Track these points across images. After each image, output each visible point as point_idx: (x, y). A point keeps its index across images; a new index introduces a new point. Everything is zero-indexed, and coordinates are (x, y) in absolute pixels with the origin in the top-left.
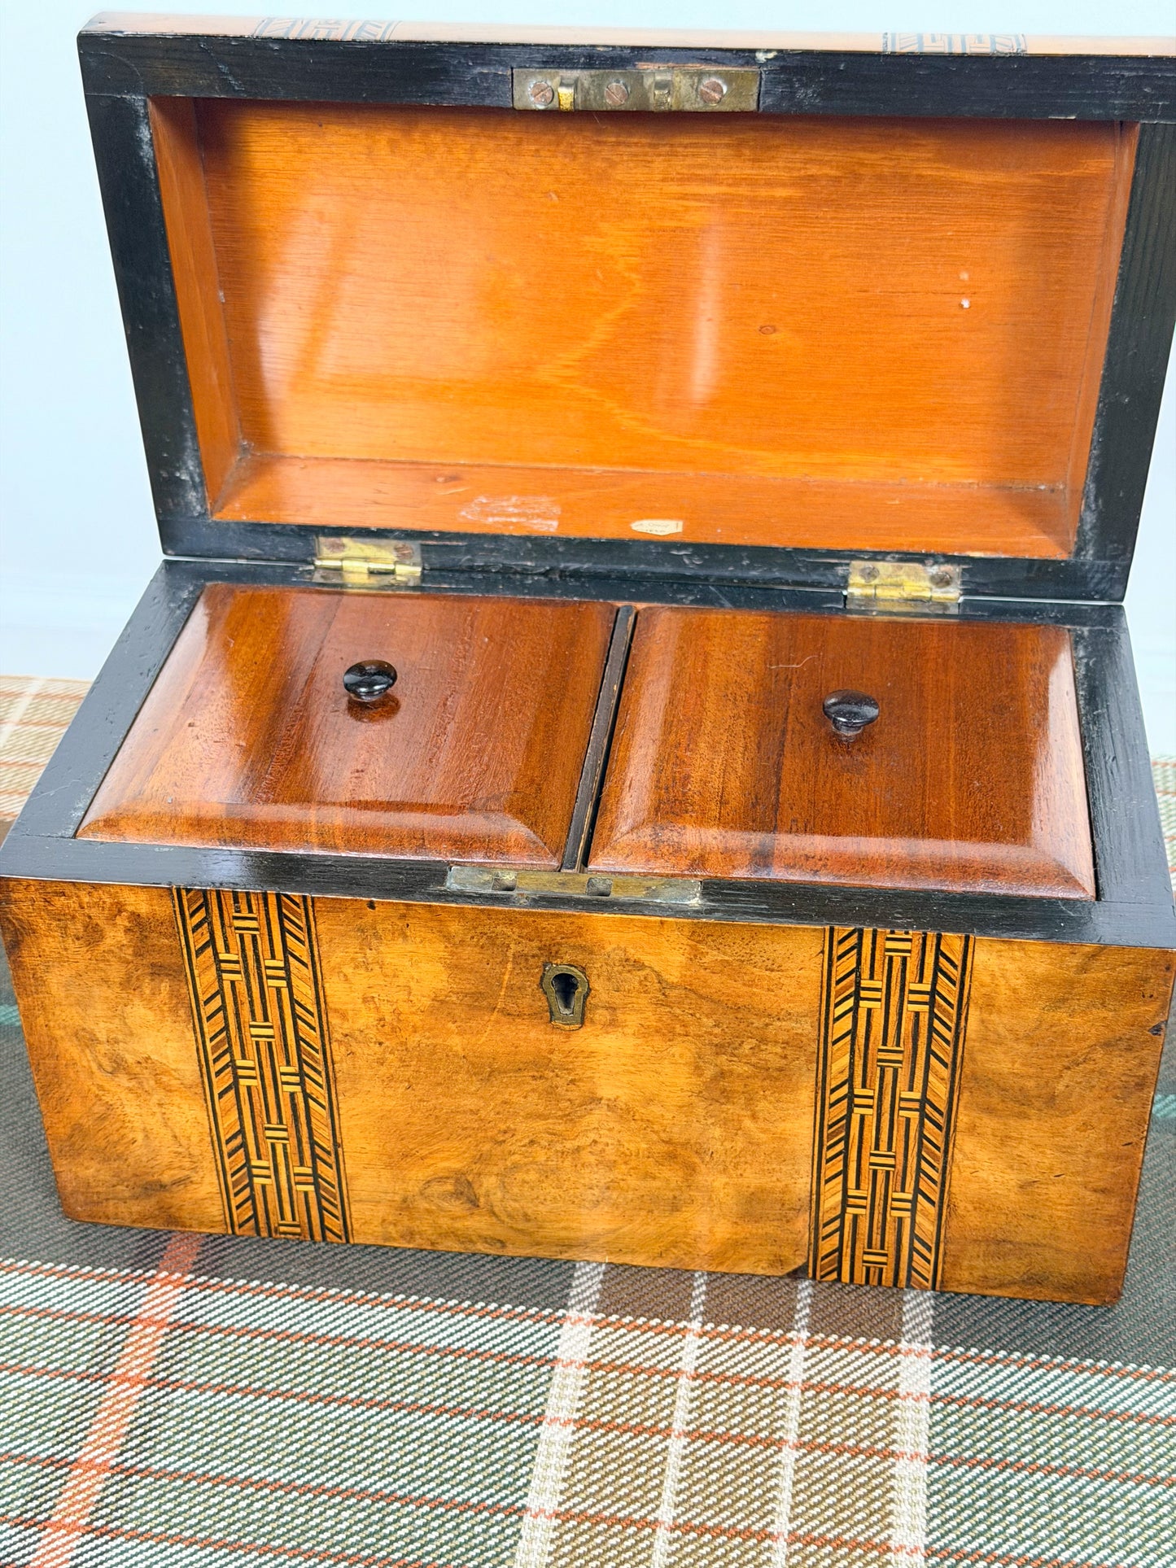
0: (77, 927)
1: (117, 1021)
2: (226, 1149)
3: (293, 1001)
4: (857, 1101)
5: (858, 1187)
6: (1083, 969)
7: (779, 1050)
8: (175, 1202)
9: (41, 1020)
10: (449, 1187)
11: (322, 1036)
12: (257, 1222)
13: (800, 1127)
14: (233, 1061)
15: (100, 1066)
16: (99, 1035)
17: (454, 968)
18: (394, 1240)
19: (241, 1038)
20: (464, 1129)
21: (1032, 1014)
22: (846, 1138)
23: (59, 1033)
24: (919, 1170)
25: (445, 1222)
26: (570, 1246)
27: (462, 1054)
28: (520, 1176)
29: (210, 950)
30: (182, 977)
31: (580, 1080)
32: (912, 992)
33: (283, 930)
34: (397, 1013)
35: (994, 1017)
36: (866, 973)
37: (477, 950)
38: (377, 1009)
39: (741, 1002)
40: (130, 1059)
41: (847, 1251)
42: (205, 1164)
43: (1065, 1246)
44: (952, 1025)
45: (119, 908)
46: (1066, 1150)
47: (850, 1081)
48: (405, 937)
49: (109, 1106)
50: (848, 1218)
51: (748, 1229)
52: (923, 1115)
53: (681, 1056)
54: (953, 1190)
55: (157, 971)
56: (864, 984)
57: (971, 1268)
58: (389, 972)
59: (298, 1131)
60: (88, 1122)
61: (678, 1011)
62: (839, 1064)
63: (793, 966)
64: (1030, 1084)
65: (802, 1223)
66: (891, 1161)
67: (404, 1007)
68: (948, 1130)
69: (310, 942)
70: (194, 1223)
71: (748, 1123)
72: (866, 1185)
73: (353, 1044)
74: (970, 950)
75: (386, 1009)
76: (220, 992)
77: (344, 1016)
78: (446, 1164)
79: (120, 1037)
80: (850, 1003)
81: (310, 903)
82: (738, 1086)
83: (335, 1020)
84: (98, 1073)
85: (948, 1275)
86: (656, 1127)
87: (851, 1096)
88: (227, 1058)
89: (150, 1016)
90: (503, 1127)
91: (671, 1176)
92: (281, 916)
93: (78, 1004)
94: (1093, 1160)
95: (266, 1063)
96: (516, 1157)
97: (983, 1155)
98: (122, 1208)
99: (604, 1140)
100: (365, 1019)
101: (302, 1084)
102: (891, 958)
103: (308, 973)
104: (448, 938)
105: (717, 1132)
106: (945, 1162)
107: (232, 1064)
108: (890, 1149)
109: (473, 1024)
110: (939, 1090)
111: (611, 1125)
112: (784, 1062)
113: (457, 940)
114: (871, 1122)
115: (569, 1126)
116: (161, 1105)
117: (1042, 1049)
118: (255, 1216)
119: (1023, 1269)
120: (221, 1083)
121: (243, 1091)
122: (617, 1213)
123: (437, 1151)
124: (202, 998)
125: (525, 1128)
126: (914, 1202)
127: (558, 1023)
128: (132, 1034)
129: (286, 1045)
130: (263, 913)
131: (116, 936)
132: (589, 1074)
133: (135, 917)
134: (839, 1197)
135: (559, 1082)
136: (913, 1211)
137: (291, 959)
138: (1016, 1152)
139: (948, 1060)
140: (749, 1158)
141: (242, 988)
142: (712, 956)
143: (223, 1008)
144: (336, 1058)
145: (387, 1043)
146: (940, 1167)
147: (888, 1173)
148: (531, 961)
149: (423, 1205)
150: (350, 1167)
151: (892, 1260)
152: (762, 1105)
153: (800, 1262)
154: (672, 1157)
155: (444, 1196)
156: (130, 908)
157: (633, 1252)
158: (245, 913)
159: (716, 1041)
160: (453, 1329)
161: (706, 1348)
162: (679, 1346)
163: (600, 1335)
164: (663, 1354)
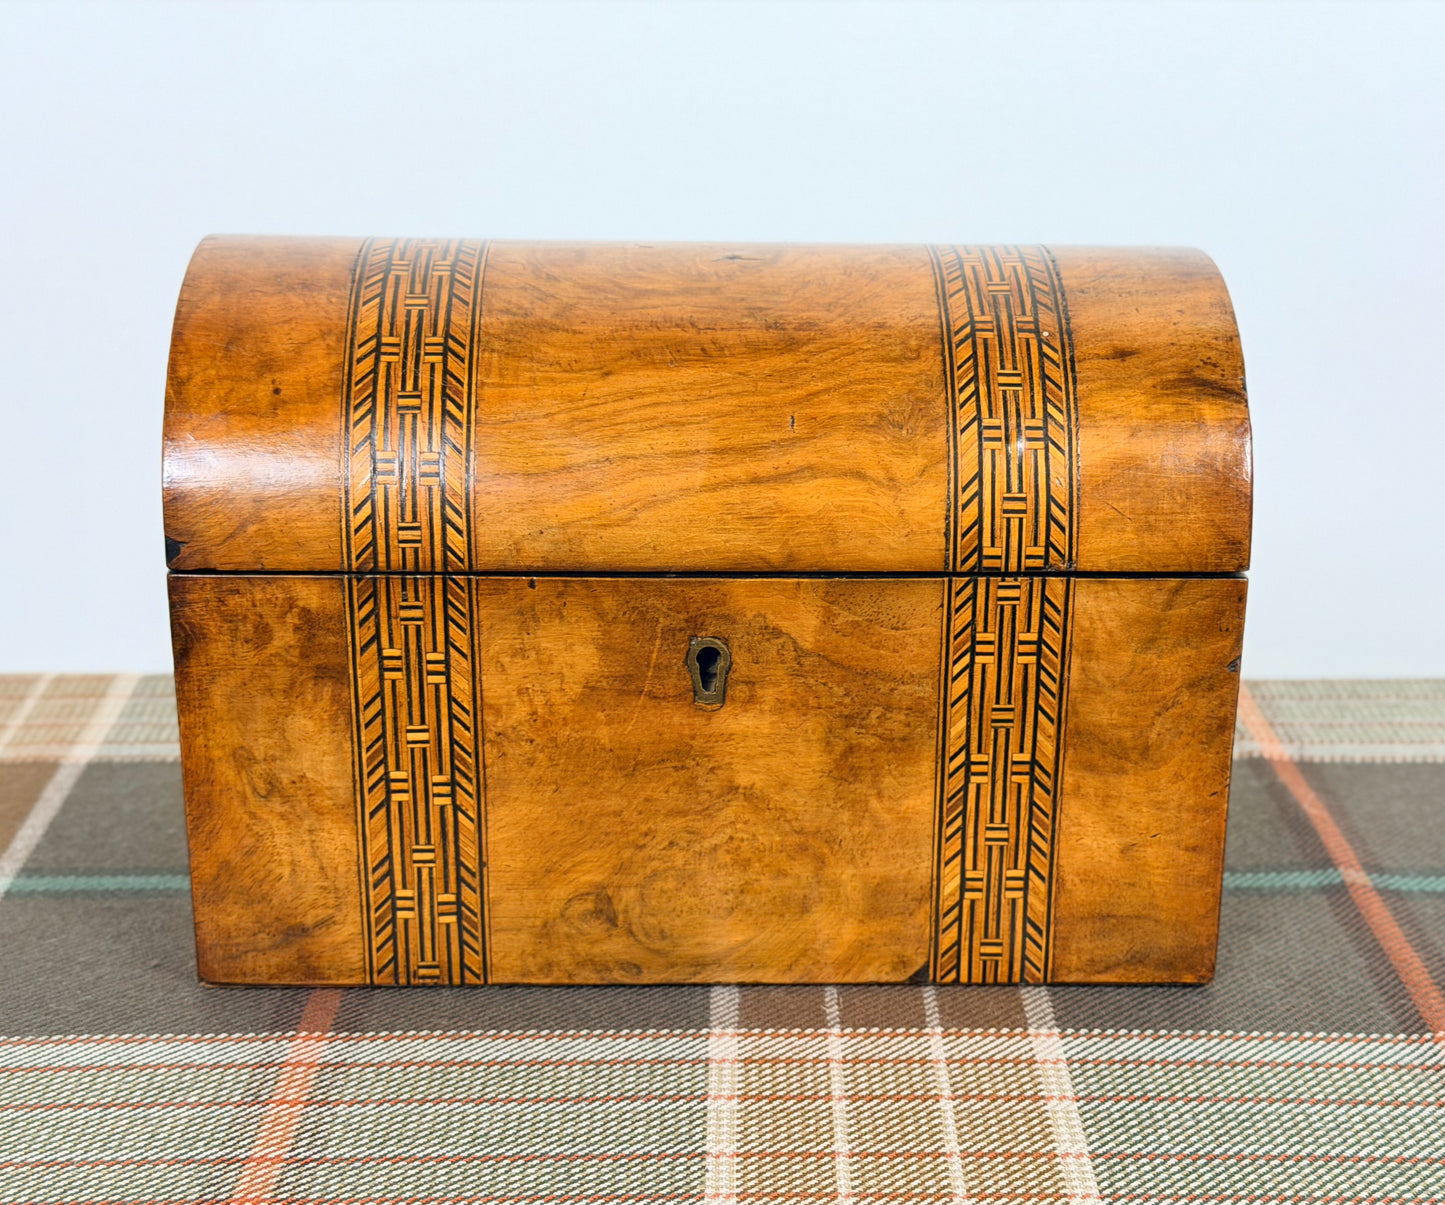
0: (248, 629)
1: (276, 734)
2: (371, 879)
3: (451, 699)
4: (974, 768)
5: (975, 868)
6: (1169, 605)
7: (903, 717)
8: (314, 948)
9: (200, 740)
10: (590, 906)
11: (476, 736)
12: (396, 968)
13: (921, 803)
14: (387, 773)
15: (254, 790)
16: (256, 754)
17: (605, 648)
18: (533, 974)
19: (397, 746)
20: (607, 834)
21: (1126, 657)
22: (964, 813)
23: (217, 753)
24: (1030, 842)
25: (583, 948)
26: (704, 965)
27: (608, 746)
28: (658, 885)
29: (374, 647)
30: (345, 681)
31: (719, 767)
32: (1022, 643)
33: (447, 618)
34: (549, 704)
35: (1093, 664)
36: (980, 627)
37: (628, 627)
38: (531, 701)
39: (869, 666)
40: (285, 778)
41: (965, 944)
42: (349, 899)
43: (1163, 916)
44: (1057, 676)
45: (291, 603)
46: (1160, 806)
47: (967, 747)
48: (561, 617)
49: (259, 837)
50: (966, 904)
51: (875, 926)
52: (1033, 779)
53: (814, 732)
54: (1061, 862)
55: (322, 673)
56: (980, 637)
57: (1079, 951)
58: (545, 658)
59: (445, 851)
60: (235, 858)
61: (812, 681)
62: (957, 727)
63: (915, 622)
64: (1127, 735)
65: (923, 916)
66: (1004, 835)
67: (557, 698)
68: (1054, 793)
69: (472, 629)
70: (332, 972)
71: (874, 803)
72: (982, 864)
73: (505, 743)
74: (1071, 593)
75: (539, 700)
76: (380, 694)
77: (498, 713)
78: (588, 878)
79: (278, 754)
80: (966, 659)
81: (474, 586)
82: (865, 762)
83: (489, 718)
84: (251, 798)
85: (1058, 962)
86: (789, 816)
87: (968, 763)
88: (381, 771)
89: (310, 725)
90: (644, 828)
91: (802, 870)
92: (446, 602)
93: (239, 718)
94: (1185, 816)
95: (419, 772)
96: (655, 864)
97: (1086, 819)
98: (261, 961)
99: (740, 835)
100: (521, 712)
101: (453, 795)
102: (1002, 607)
103: (466, 665)
104: (601, 615)
105: (846, 816)
106: (1053, 831)
107: (386, 778)
108: (1003, 821)
109: (621, 711)
110: (1047, 747)
111: (747, 817)
112: (907, 730)
113: (610, 617)
114: (986, 791)
115: (708, 821)
116: (311, 831)
117: (1135, 697)
118: (395, 959)
119: (1126, 947)
120: (373, 801)
121: (394, 808)
122: (751, 920)
123: (580, 863)
124: (363, 701)
125: (665, 827)
126: (1026, 879)
127: (701, 703)
128: (289, 750)
129: (440, 750)
130: (428, 599)
131: (284, 637)
132: (727, 759)
133: (306, 611)
134: (957, 881)
135: (700, 771)
136: (1025, 889)
137: (452, 650)
138: (1116, 813)
139: (1054, 715)
140: (875, 843)
141: (401, 687)
142: (844, 617)
143: (382, 712)
144: (488, 762)
145: (538, 741)
146: (1048, 836)
147: (1002, 848)
148: (679, 636)
149: (564, 929)
150: (493, 891)
151: (1005, 950)
152: (888, 781)
153: (920, 962)
154: (803, 849)
155: (585, 916)
156: (301, 603)
157: (764, 966)
158: (412, 602)
159: (846, 712)
160: (603, 1048)
161: (849, 1044)
162: (823, 1044)
163: (746, 1042)
164: (810, 1050)
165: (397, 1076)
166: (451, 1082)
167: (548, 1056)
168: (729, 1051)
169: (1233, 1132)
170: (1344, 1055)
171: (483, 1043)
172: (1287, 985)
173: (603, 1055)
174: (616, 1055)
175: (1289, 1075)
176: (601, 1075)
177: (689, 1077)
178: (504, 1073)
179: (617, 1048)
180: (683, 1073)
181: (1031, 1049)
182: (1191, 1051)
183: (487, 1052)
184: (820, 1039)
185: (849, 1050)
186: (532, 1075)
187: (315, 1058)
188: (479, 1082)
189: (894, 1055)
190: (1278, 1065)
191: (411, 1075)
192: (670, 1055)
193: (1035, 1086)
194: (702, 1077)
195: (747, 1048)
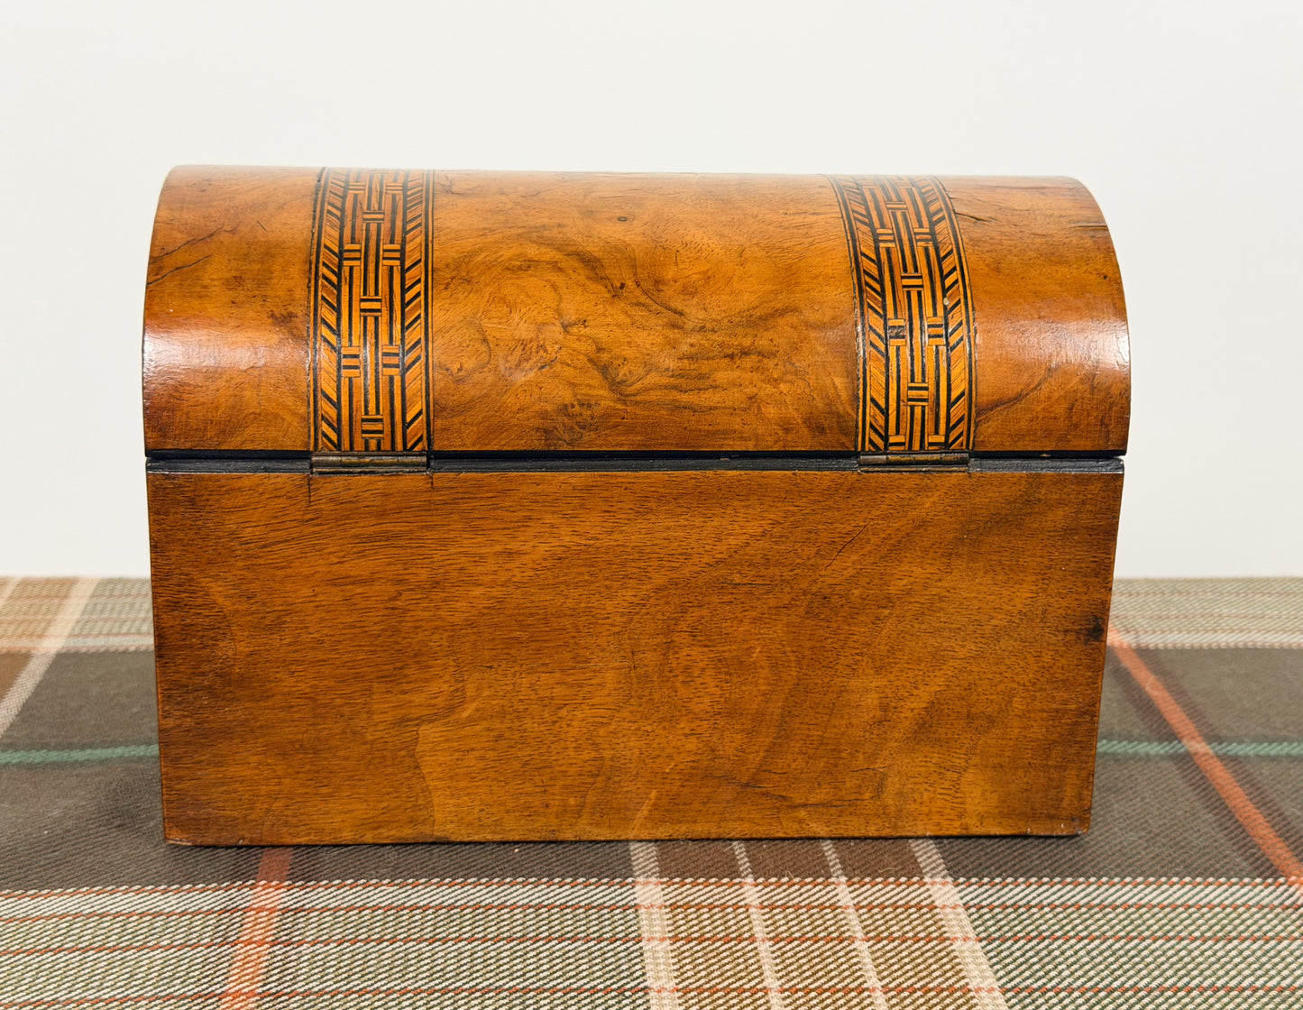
160: (540, 894)
161: (764, 892)
162: (740, 892)
163: (670, 890)
164: (729, 897)
165: (353, 918)
166: (403, 924)
167: (490, 900)
168: (656, 897)
169: (1126, 967)
170: (1211, 897)
171: (429, 889)
172: (1148, 837)
173: (540, 900)
174: (552, 900)
175: (1166, 916)
176: (541, 917)
177: (622, 922)
178: (452, 915)
179: (552, 894)
180: (616, 918)
181: (930, 896)
182: (1074, 896)
183: (434, 898)
184: (736, 887)
185: (765, 898)
186: (477, 918)
187: (276, 903)
188: (429, 923)
189: (806, 902)
190: (1154, 906)
191: (366, 918)
192: (601, 901)
193: (939, 928)
194: (635, 921)
195: (671, 895)
